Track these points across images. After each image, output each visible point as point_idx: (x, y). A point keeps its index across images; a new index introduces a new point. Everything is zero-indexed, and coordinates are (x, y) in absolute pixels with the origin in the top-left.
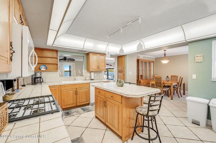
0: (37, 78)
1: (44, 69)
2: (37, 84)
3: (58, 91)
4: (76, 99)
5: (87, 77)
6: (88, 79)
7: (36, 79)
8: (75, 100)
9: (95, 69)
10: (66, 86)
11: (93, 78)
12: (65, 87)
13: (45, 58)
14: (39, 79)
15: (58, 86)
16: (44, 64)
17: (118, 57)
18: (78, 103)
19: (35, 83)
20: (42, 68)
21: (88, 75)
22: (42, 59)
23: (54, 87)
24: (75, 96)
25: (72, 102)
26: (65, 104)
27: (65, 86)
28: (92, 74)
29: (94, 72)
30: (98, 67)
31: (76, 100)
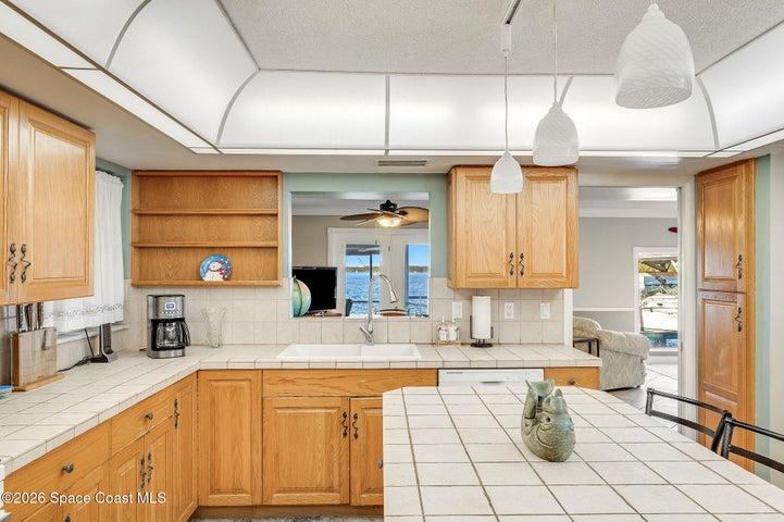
0: (166, 322)
1: (218, 278)
2: (162, 353)
3: (246, 398)
4: (344, 459)
5: (449, 322)
6: (453, 337)
7: (160, 329)
8: (340, 465)
9: (491, 275)
10: (290, 376)
11: (482, 333)
12: (288, 381)
13: (223, 221)
14: (171, 330)
15: (249, 375)
16: (217, 252)
17: (701, 175)
18: (356, 487)
19: (154, 347)
20: (208, 269)
21: (457, 309)
22: (213, 222)
23: (229, 376)
24: (338, 441)
25: (320, 478)
26: (284, 483)
27: (285, 375)
28: (482, 306)
29: (497, 293)
30: (516, 263)
31: (345, 467)
